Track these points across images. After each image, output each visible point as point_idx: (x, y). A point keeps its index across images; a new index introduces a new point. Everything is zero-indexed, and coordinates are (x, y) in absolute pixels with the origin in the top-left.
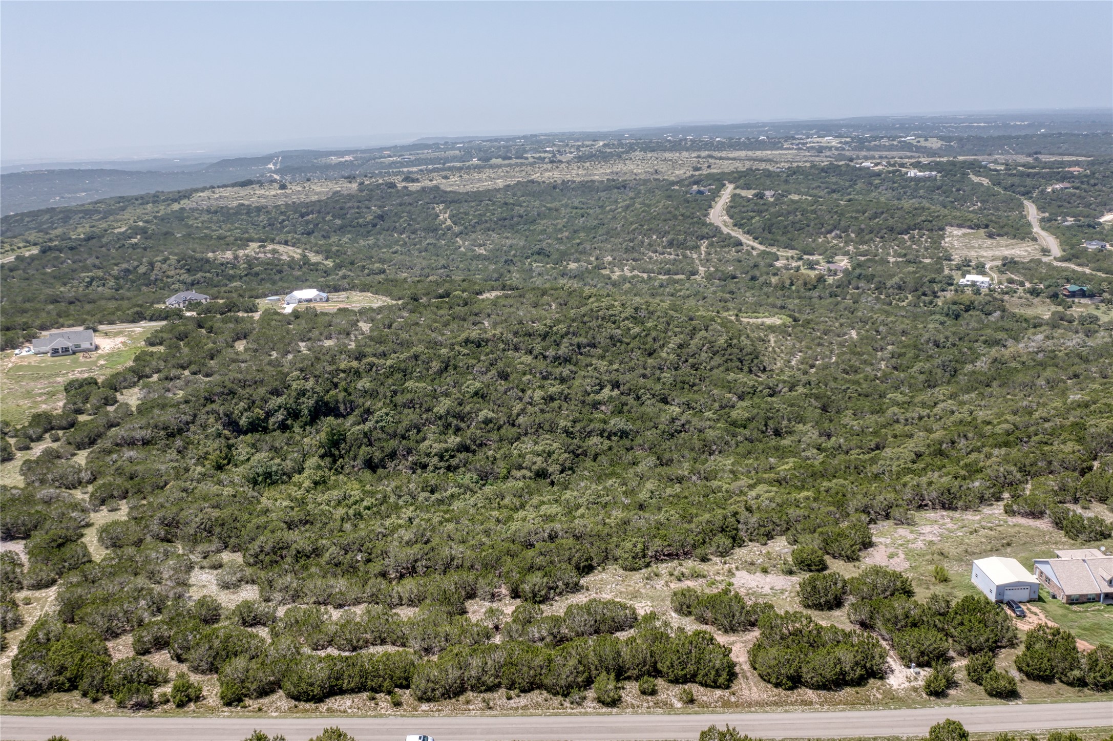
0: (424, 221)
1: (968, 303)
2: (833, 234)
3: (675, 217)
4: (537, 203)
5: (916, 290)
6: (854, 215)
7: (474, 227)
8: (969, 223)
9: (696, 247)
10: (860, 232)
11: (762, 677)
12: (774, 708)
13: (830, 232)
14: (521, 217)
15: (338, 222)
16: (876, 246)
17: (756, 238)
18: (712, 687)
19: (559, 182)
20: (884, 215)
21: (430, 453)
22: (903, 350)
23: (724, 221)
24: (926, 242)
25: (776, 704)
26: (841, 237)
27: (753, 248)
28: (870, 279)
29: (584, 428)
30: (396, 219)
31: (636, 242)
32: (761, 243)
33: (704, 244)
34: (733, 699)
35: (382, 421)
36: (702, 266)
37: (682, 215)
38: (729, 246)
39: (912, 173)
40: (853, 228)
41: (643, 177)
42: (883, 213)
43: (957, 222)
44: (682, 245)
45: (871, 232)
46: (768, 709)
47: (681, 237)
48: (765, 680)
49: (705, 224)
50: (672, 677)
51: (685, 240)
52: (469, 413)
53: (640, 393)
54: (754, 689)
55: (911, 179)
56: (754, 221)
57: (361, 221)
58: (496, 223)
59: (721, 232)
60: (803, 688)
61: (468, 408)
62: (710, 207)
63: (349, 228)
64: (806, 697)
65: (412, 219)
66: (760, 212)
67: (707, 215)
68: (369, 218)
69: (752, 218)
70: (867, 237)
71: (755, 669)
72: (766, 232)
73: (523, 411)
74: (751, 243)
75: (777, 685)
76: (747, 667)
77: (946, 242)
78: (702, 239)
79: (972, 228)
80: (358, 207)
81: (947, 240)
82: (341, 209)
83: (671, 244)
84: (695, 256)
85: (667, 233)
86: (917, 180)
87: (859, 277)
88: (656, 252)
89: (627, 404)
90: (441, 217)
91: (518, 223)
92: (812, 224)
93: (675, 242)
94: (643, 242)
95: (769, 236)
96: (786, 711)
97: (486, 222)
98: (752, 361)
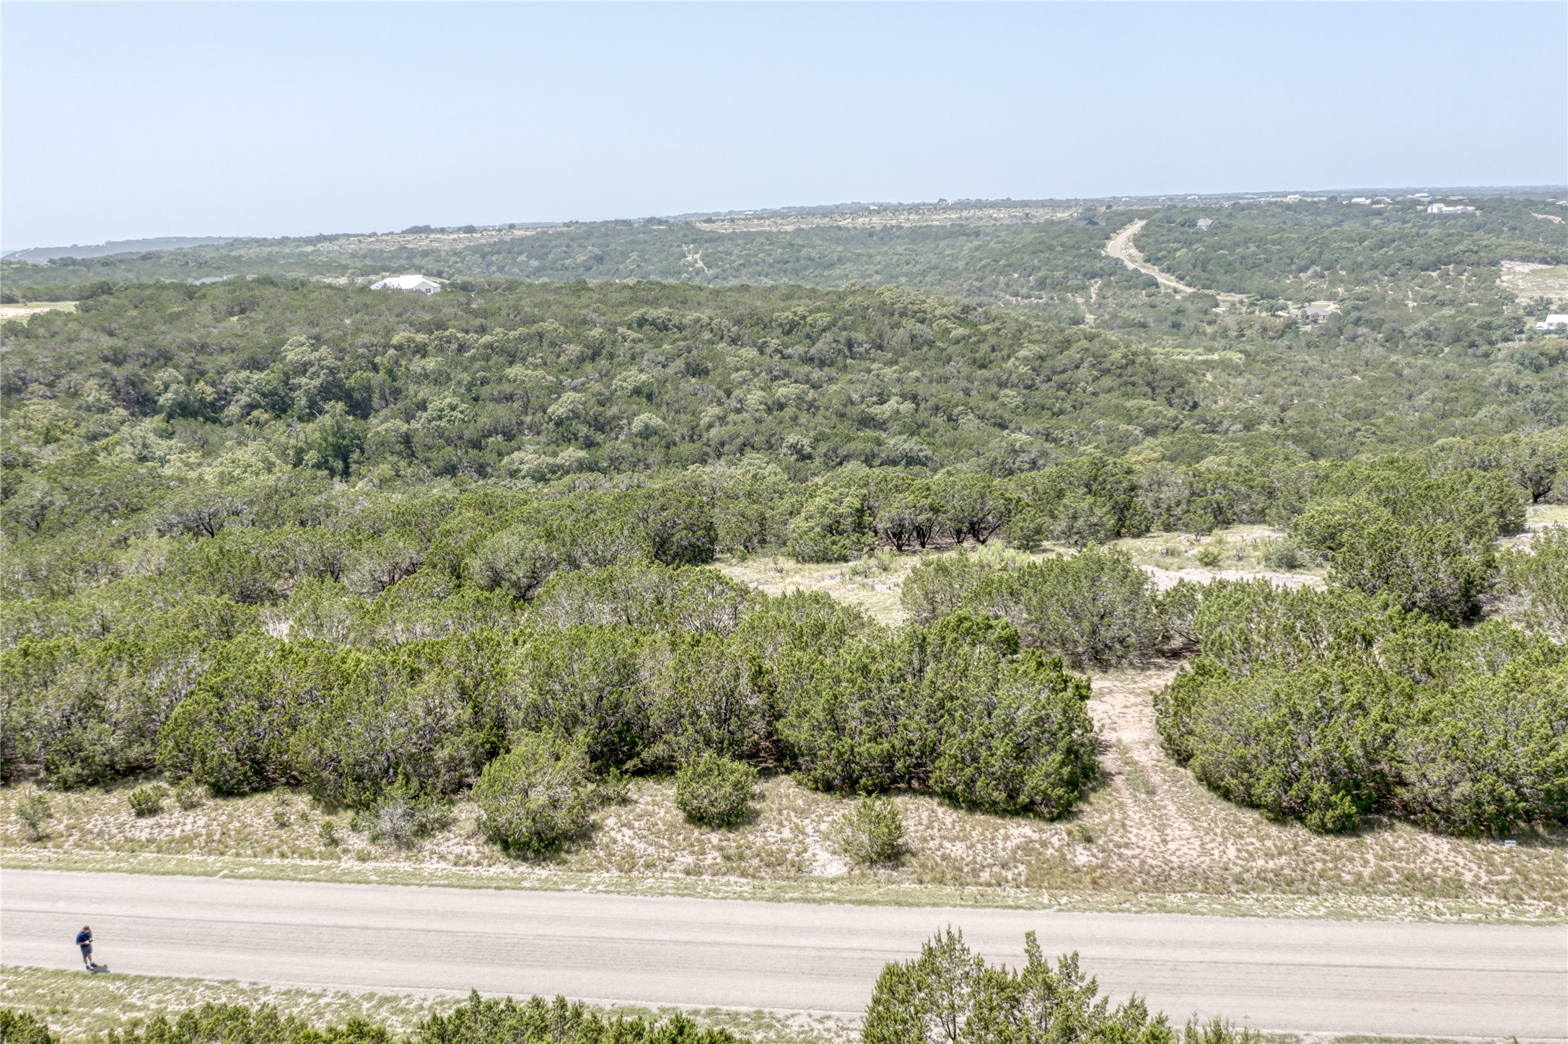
0: (661, 261)
1: (1556, 353)
2: (1310, 272)
3: (1051, 248)
4: (840, 248)
5: (1458, 340)
6: (1345, 244)
7: (737, 270)
8: (1541, 255)
9: (1083, 288)
10: (1355, 267)
11: (1214, 786)
12: (1279, 899)
13: (1304, 269)
14: (810, 259)
15: (534, 263)
16: (1383, 287)
17: (1181, 278)
18: (993, 808)
19: (878, 228)
20: (1396, 243)
21: (518, 471)
22: (1453, 395)
23: (1130, 255)
24: (1469, 280)
25: (1281, 883)
26: (1323, 277)
27: (1176, 291)
28: (1376, 326)
29: (835, 450)
30: (620, 259)
31: (986, 282)
32: (1189, 285)
33: (1095, 286)
34: (1082, 856)
35: (440, 418)
36: (1091, 312)
37: (1062, 245)
38: (1135, 287)
39: (1434, 209)
40: (1342, 262)
41: (1006, 222)
42: (1393, 241)
43: (1521, 253)
44: (1057, 286)
45: (1375, 267)
46: (1249, 901)
47: (1059, 274)
48: (1226, 795)
49: (1097, 257)
50: (827, 766)
51: (1065, 277)
52: (614, 417)
53: (956, 411)
54: (1181, 828)
55: (1434, 216)
56: (1178, 254)
57: (567, 262)
58: (771, 266)
59: (1124, 268)
60: (1404, 829)
61: (614, 410)
62: (1108, 238)
63: (550, 272)
64: (1425, 865)
65: (645, 260)
66: (1188, 243)
67: (1103, 246)
68: (581, 258)
69: (1176, 250)
70: (1367, 275)
71: (1183, 758)
72: (1198, 270)
73: (722, 419)
74: (1173, 284)
75: (1283, 815)
76: (1150, 756)
77: (1505, 281)
78: (1093, 277)
79: (1547, 263)
80: (568, 246)
81: (1504, 278)
82: (542, 246)
83: (1042, 284)
84: (1080, 300)
85: (1035, 269)
86: (1443, 218)
87: (1357, 322)
88: (1016, 295)
89: (927, 427)
90: (690, 258)
91: (806, 268)
92: (1275, 259)
93: (1048, 281)
94: (997, 283)
95: (1204, 276)
96: (1338, 915)
97: (757, 264)
98: (1173, 390)
